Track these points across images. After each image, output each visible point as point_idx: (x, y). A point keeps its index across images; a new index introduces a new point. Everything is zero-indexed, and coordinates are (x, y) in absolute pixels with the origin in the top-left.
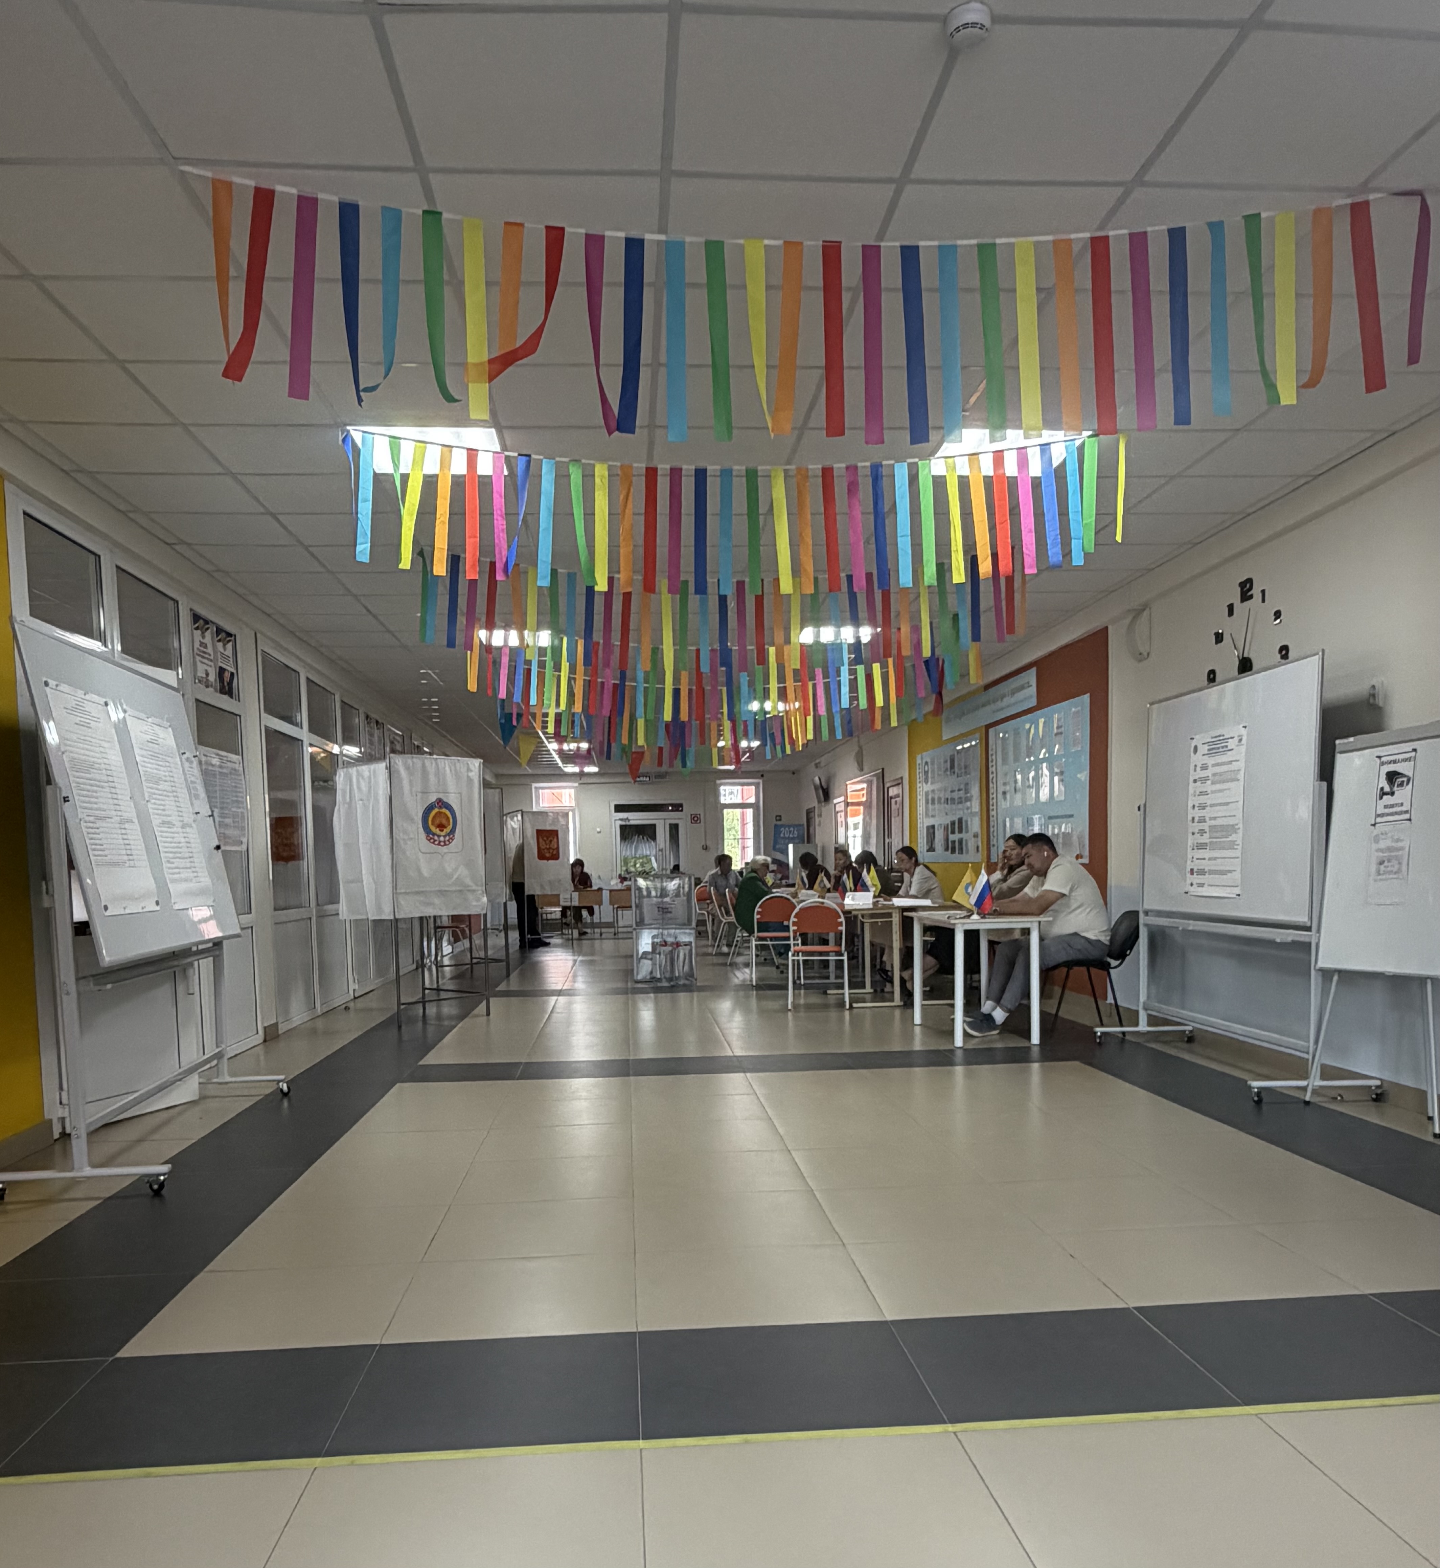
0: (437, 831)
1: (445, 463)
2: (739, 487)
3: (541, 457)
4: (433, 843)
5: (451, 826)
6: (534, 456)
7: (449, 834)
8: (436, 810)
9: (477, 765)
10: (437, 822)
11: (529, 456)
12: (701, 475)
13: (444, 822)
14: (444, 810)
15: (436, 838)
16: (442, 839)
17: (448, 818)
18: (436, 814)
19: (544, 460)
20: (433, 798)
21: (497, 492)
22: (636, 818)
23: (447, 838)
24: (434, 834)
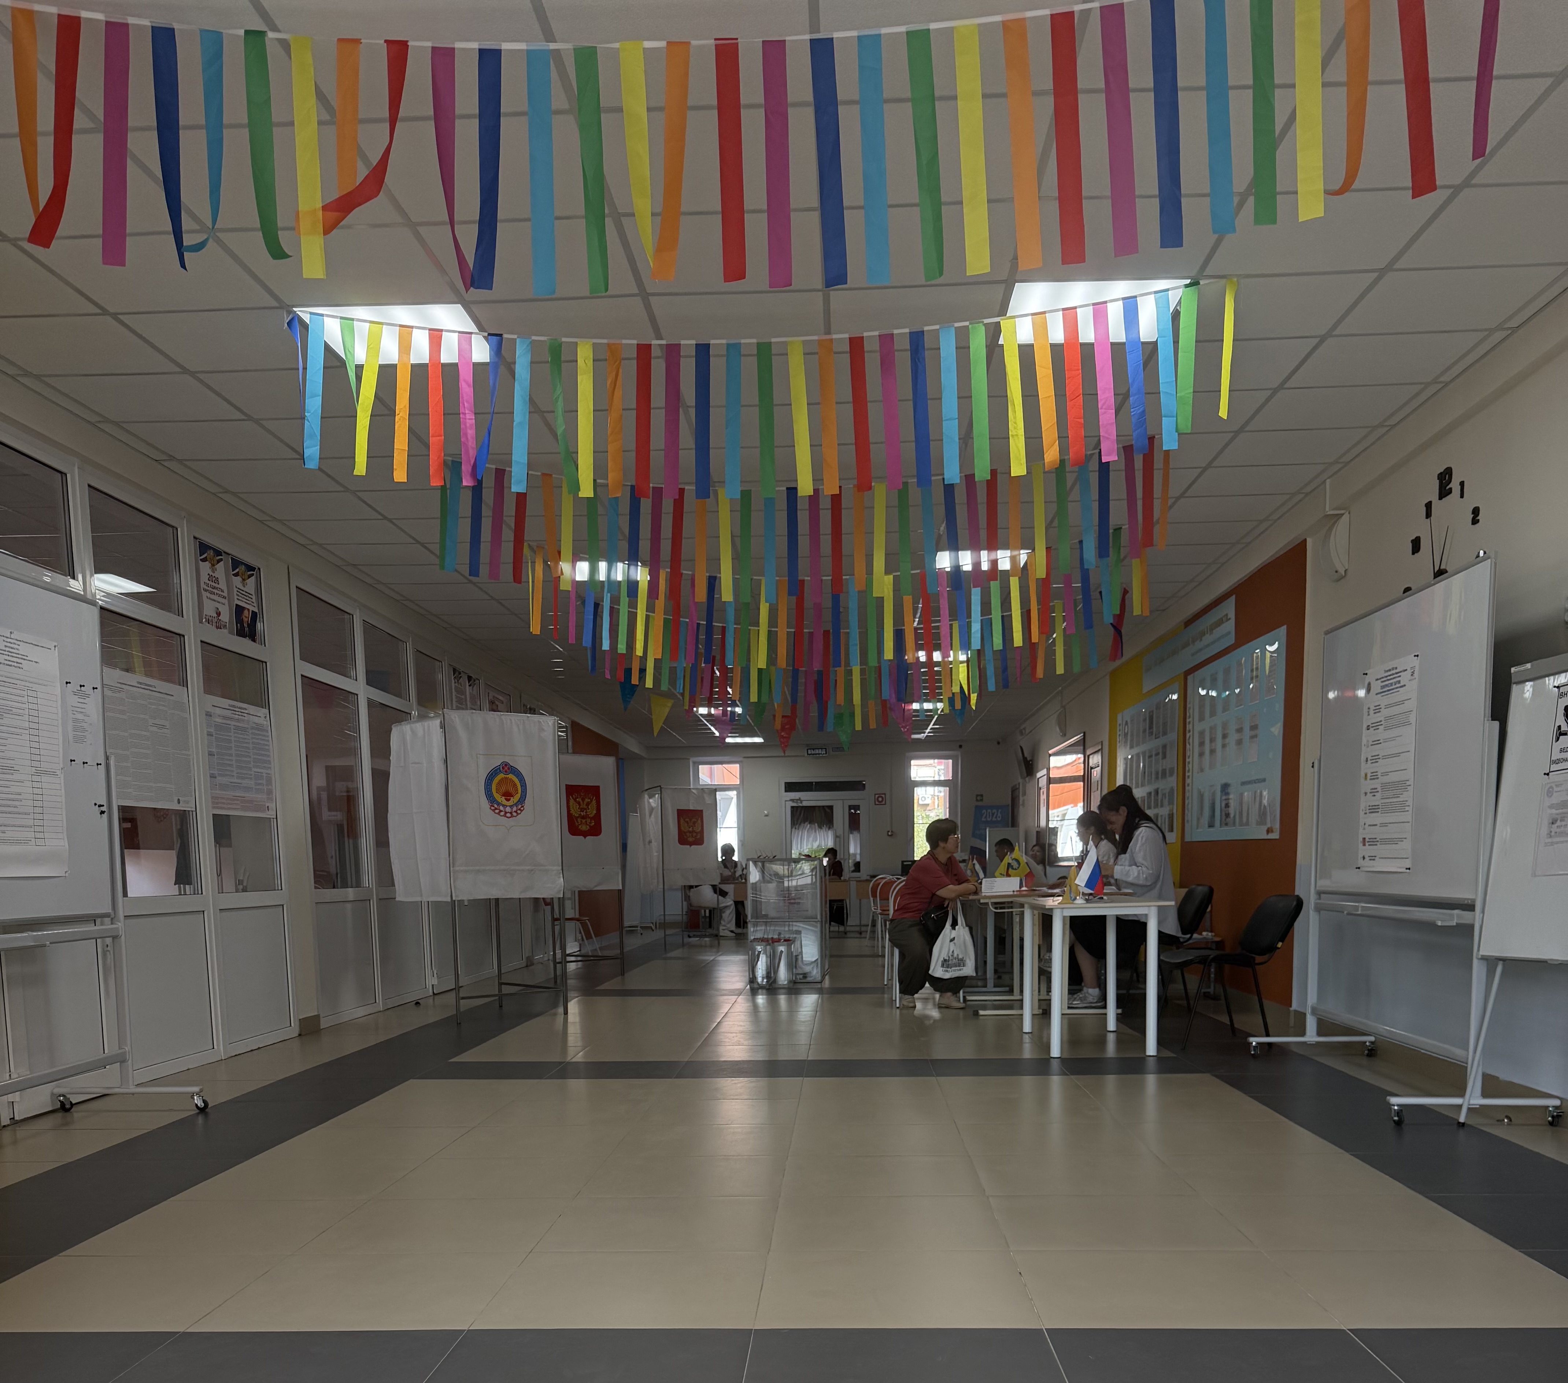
0: (502, 800)
1: (405, 346)
3: (515, 336)
4: (499, 814)
5: (519, 795)
7: (516, 804)
8: (502, 776)
9: (551, 723)
10: (503, 789)
11: (501, 335)
12: (703, 351)
13: (511, 790)
14: (511, 776)
15: (501, 808)
16: (508, 809)
17: (515, 785)
18: (502, 780)
19: (518, 341)
20: (497, 762)
21: (465, 381)
22: (809, 799)
23: (515, 809)
24: (499, 804)
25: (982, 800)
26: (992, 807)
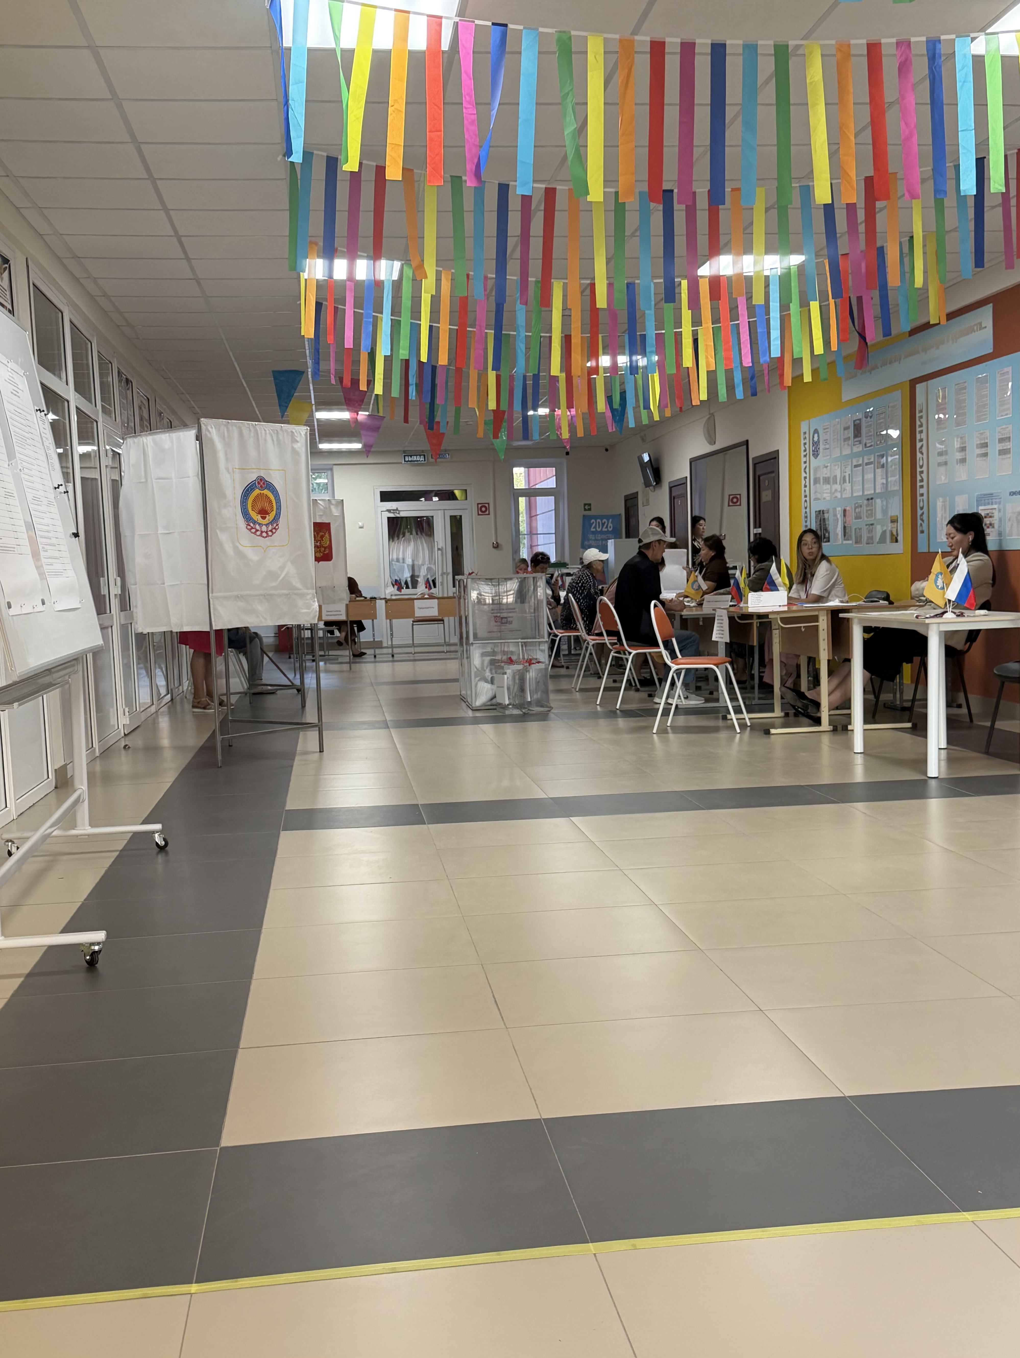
0: (258, 518)
1: (402, 32)
2: (766, 66)
3: (521, 27)
4: (255, 533)
5: (274, 513)
6: (510, 26)
7: (271, 523)
8: (257, 492)
9: (303, 433)
10: (259, 506)
11: (506, 25)
12: (719, 51)
13: (267, 508)
14: (266, 492)
15: (258, 527)
16: (264, 528)
17: (270, 501)
18: (257, 496)
19: (524, 32)
20: (253, 477)
22: (406, 509)
23: (270, 528)
24: (255, 522)
25: (590, 509)
26: (602, 517)
